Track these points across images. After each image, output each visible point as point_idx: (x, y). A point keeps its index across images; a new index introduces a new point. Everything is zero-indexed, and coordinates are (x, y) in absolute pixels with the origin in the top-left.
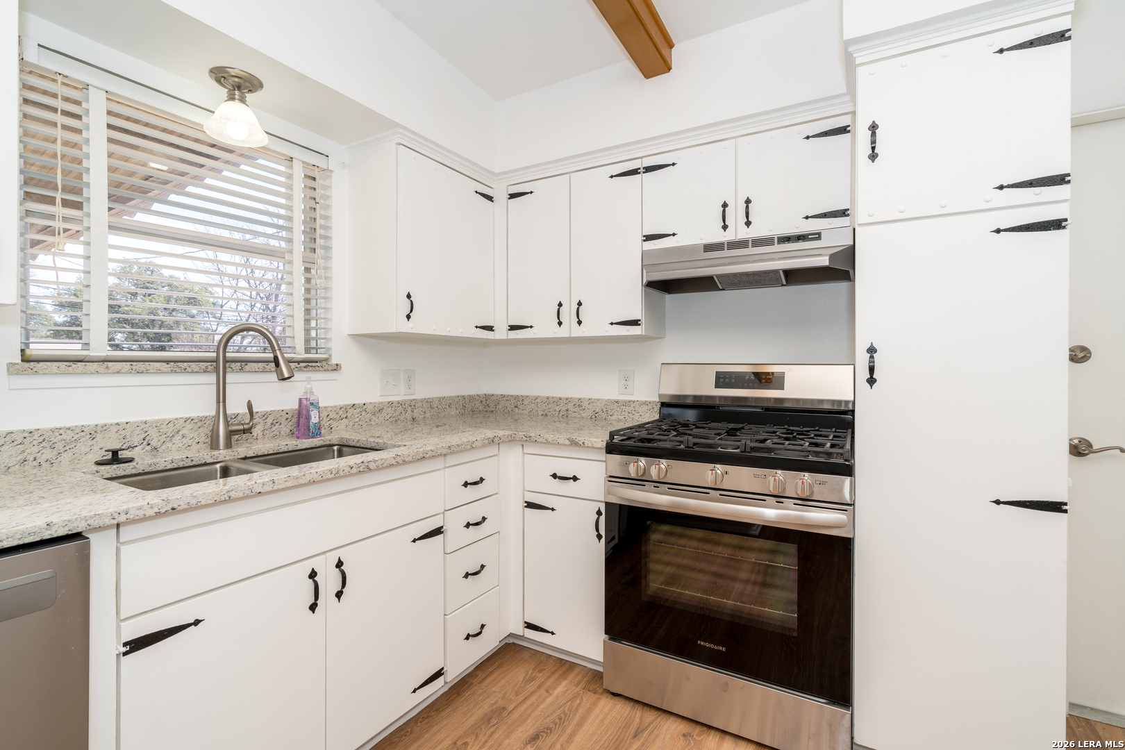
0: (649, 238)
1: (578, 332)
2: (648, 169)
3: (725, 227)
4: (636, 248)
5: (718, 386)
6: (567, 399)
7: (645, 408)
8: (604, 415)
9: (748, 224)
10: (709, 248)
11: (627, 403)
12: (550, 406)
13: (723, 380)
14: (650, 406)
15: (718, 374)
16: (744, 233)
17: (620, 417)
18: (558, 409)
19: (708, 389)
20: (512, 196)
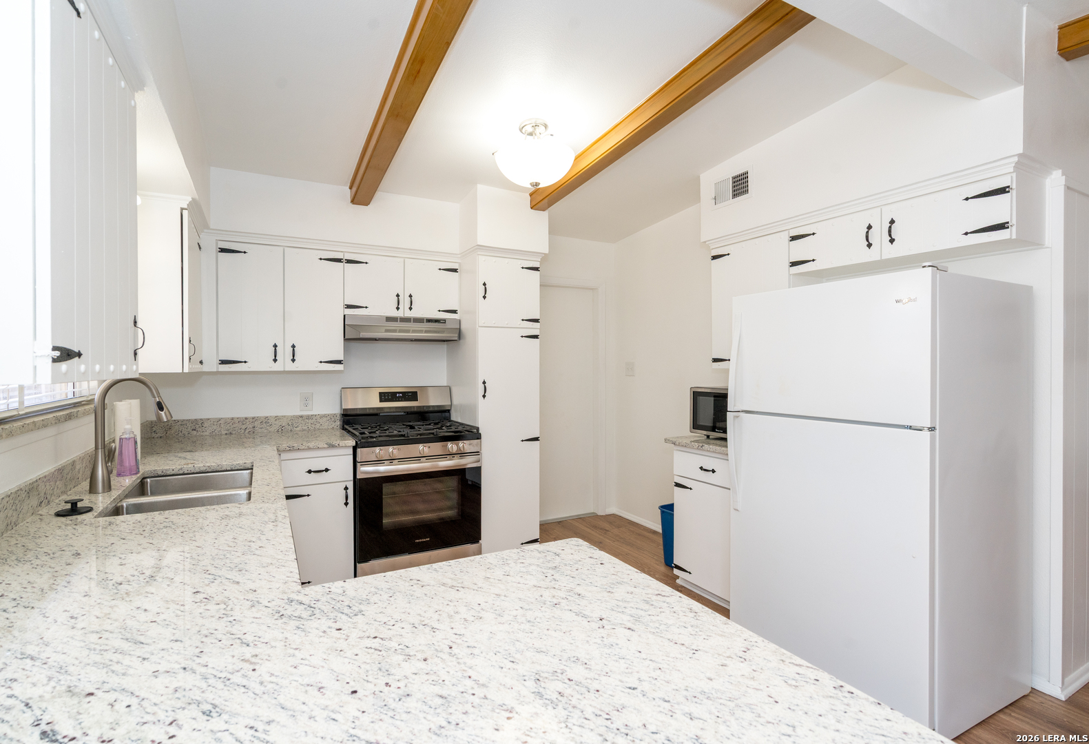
0: (349, 307)
1: (291, 367)
2: (349, 261)
3: (398, 308)
4: (340, 312)
5: (381, 401)
6: (253, 418)
7: (325, 419)
8: (290, 428)
9: (411, 309)
10: (389, 319)
11: (309, 417)
12: (235, 426)
13: (384, 397)
14: (328, 418)
15: (380, 393)
16: (408, 314)
17: (304, 428)
18: (244, 427)
19: (374, 402)
20: (223, 250)
